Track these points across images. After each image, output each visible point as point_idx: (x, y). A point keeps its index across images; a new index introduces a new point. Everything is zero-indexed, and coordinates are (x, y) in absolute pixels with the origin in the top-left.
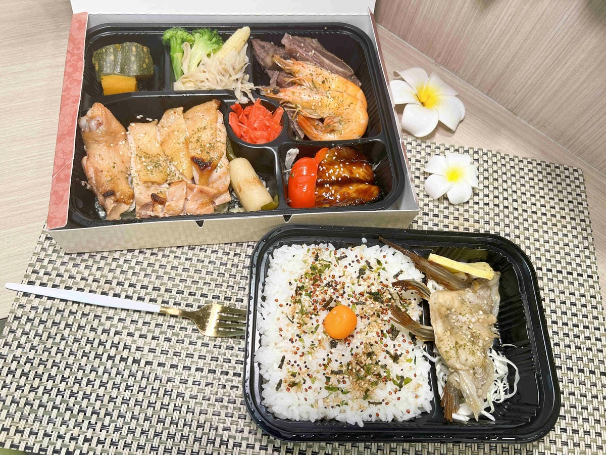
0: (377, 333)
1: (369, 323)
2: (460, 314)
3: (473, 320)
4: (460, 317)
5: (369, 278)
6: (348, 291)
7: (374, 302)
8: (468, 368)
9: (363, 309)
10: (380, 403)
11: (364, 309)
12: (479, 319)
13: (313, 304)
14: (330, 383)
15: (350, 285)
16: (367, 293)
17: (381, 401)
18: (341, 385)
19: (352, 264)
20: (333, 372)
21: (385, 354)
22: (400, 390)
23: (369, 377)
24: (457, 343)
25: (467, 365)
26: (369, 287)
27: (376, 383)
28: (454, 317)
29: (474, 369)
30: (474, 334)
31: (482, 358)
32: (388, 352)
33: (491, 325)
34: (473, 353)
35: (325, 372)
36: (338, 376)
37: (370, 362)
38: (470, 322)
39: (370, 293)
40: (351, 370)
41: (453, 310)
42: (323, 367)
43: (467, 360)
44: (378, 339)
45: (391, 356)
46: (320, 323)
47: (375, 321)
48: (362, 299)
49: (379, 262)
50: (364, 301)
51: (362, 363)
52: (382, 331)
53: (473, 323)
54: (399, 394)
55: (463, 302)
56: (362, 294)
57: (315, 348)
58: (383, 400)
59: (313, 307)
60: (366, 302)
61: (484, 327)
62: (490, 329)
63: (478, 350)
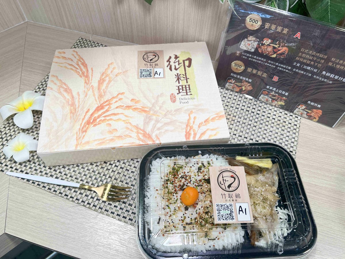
2: (256, 187)
3: (263, 190)
4: (256, 188)
5: (203, 171)
6: (193, 180)
7: (207, 184)
8: (262, 216)
9: (201, 188)
12: (266, 189)
13: (174, 188)
14: (186, 230)
15: (194, 177)
16: (203, 180)
17: (215, 238)
19: (194, 165)
20: (187, 224)
22: (225, 231)
23: (207, 225)
24: (254, 203)
25: (262, 214)
26: (204, 176)
27: (211, 229)
28: (252, 189)
29: (266, 216)
30: (265, 198)
31: (270, 210)
33: (274, 192)
34: (264, 208)
35: (182, 224)
36: (190, 226)
37: (207, 217)
38: (262, 191)
40: (197, 222)
41: (251, 185)
42: (181, 221)
43: (261, 212)
44: (211, 204)
46: (179, 197)
49: (209, 163)
51: (203, 218)
53: (263, 192)
55: (257, 181)
56: (200, 181)
57: (176, 211)
60: (203, 185)
61: (270, 193)
62: (274, 194)
63: (267, 206)
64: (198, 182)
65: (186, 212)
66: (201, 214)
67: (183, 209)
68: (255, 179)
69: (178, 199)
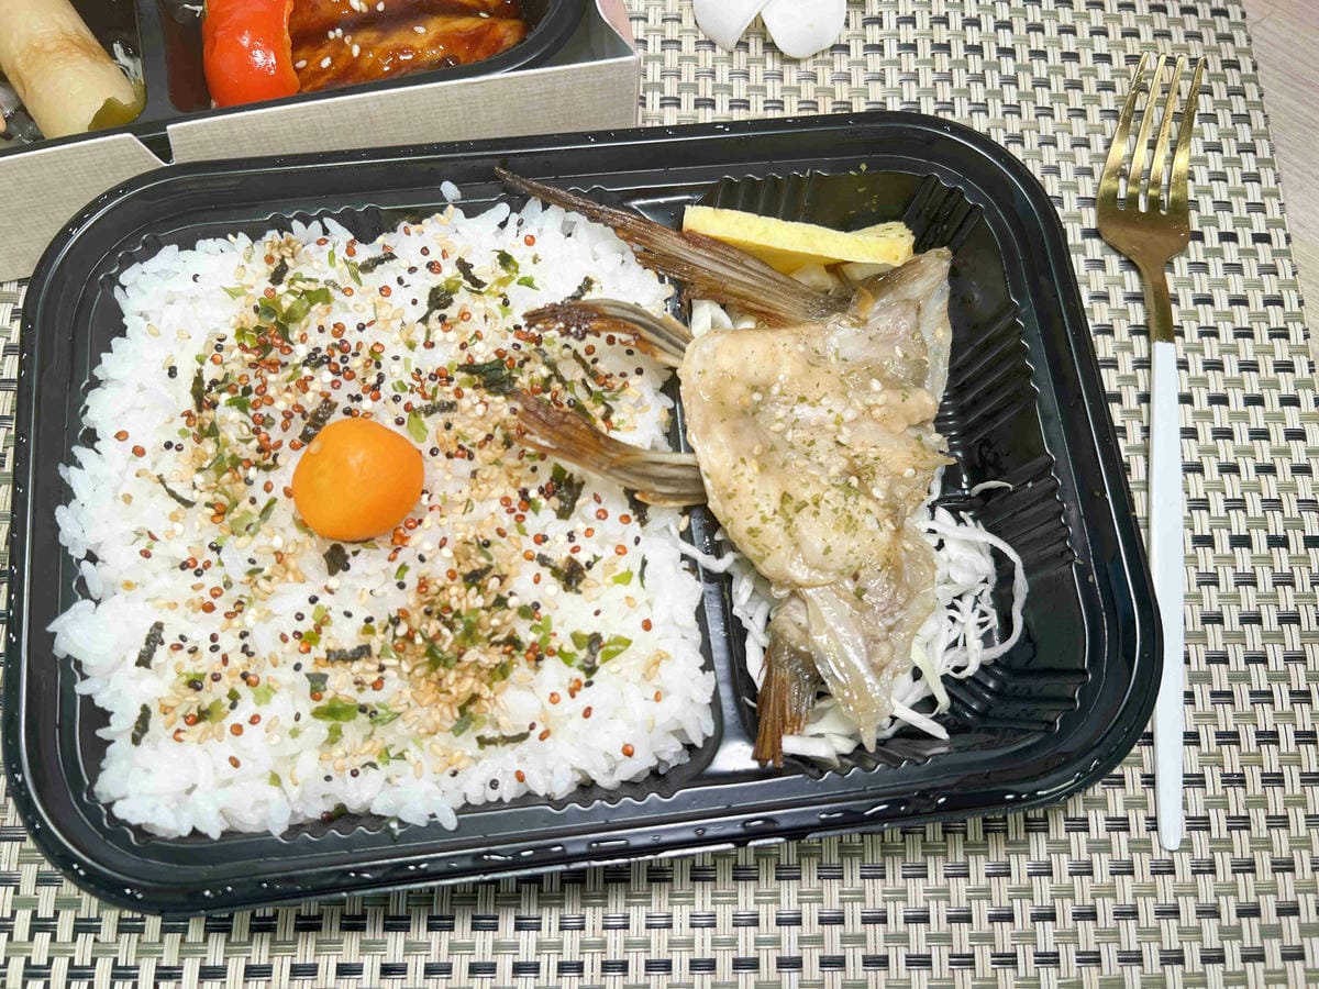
0: (506, 501)
1: (474, 474)
2: (803, 399)
3: (849, 415)
4: (803, 411)
5: (464, 316)
6: (395, 372)
7: (488, 398)
8: (831, 577)
9: (448, 426)
10: (522, 737)
11: (457, 426)
12: (870, 408)
13: (256, 432)
14: (328, 695)
15: (402, 351)
16: (461, 368)
17: (527, 730)
18: (369, 697)
19: (407, 278)
20: (337, 657)
21: (535, 567)
22: (589, 684)
23: (472, 655)
24: (786, 497)
25: (829, 566)
26: (463, 346)
27: (502, 671)
28: (781, 413)
29: (856, 577)
30: (858, 462)
31: (884, 537)
32: (543, 561)
33: (922, 424)
34: (851, 525)
35: (304, 659)
36: (357, 666)
37: (480, 602)
38: (839, 422)
39: (470, 368)
40: (408, 637)
41: (776, 390)
42: (294, 643)
43: (827, 550)
44: (507, 521)
45: (556, 572)
46: (277, 491)
47: (496, 462)
48: (446, 394)
49: (505, 259)
50: (452, 398)
51: (448, 609)
52: (524, 493)
53: (848, 424)
54: (585, 697)
55: (815, 360)
56: (442, 376)
58: (532, 726)
59: (255, 443)
60: (459, 401)
61: (892, 432)
62: (919, 438)
63: (868, 511)
64: (430, 384)
65: (333, 582)
66: (434, 589)
67: (311, 557)
68: (801, 348)
69: (274, 500)
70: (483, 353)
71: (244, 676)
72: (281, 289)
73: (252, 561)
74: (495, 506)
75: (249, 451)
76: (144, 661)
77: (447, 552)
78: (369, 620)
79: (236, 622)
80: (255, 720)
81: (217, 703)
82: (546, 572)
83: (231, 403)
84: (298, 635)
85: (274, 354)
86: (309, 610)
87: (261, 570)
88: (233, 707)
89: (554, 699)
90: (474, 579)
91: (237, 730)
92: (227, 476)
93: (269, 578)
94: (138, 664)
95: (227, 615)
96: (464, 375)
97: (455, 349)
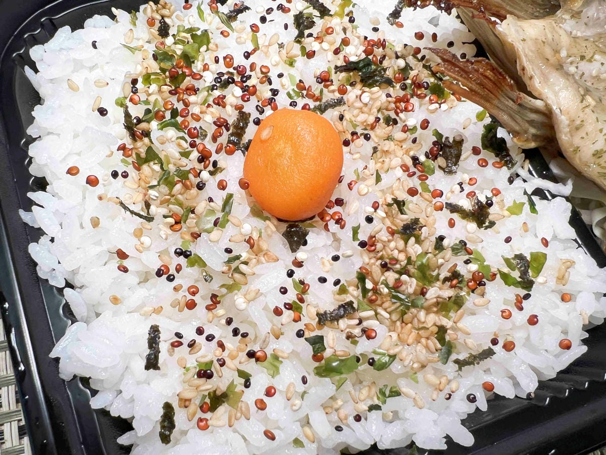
0: (405, 168)
1: (375, 150)
5: (328, 31)
6: (285, 85)
9: (341, 118)
10: (489, 353)
11: (347, 116)
13: (193, 145)
14: (328, 353)
15: (284, 69)
16: (338, 69)
17: (487, 345)
18: (364, 347)
19: (268, 17)
20: (323, 319)
21: (446, 214)
22: (527, 297)
23: (432, 293)
26: (337, 52)
27: (456, 303)
32: (454, 208)
35: (300, 326)
36: (343, 323)
37: (419, 249)
39: (349, 67)
40: (375, 290)
42: (288, 315)
44: (415, 182)
45: (465, 214)
46: (233, 188)
47: (389, 138)
48: (329, 95)
50: (337, 95)
51: (397, 261)
52: (415, 159)
54: (530, 307)
56: (324, 79)
57: (243, 268)
58: (495, 342)
59: (195, 155)
60: (345, 97)
64: (316, 88)
65: (301, 255)
66: (380, 246)
67: (276, 242)
69: (230, 196)
70: (355, 52)
71: (251, 355)
72: (169, 41)
73: (228, 251)
74: (399, 172)
75: (192, 161)
76: (152, 363)
77: (381, 213)
78: (337, 283)
79: (220, 311)
80: (270, 392)
81: (232, 385)
82: (456, 216)
83: (163, 126)
84: (289, 306)
85: (188, 81)
86: (289, 283)
87: (238, 258)
88: (247, 385)
89: (506, 315)
90: (410, 230)
91: (261, 405)
92: (179, 187)
93: (246, 263)
94: (147, 367)
95: (209, 308)
96: (343, 75)
97: (330, 55)
